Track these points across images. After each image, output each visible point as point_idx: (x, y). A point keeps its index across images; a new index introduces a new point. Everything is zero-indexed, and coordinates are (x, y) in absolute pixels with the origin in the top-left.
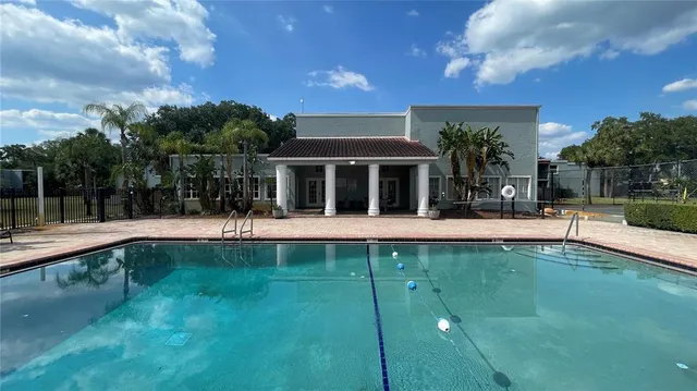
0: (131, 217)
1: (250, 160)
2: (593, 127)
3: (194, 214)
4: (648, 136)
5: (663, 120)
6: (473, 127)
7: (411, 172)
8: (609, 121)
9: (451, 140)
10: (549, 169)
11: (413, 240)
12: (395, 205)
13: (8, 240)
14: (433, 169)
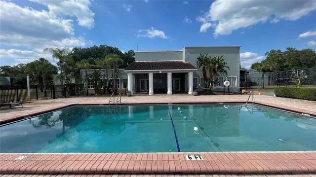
0: (65, 97)
1: (116, 72)
2: (266, 54)
3: (92, 95)
4: (290, 58)
5: (296, 51)
6: (212, 56)
7: (185, 75)
8: (273, 51)
9: (203, 61)
10: (246, 73)
11: (187, 103)
12: (178, 90)
13: (21, 106)
14: (195, 74)
